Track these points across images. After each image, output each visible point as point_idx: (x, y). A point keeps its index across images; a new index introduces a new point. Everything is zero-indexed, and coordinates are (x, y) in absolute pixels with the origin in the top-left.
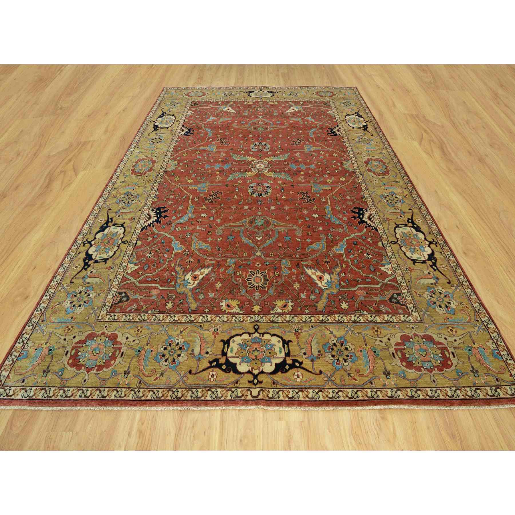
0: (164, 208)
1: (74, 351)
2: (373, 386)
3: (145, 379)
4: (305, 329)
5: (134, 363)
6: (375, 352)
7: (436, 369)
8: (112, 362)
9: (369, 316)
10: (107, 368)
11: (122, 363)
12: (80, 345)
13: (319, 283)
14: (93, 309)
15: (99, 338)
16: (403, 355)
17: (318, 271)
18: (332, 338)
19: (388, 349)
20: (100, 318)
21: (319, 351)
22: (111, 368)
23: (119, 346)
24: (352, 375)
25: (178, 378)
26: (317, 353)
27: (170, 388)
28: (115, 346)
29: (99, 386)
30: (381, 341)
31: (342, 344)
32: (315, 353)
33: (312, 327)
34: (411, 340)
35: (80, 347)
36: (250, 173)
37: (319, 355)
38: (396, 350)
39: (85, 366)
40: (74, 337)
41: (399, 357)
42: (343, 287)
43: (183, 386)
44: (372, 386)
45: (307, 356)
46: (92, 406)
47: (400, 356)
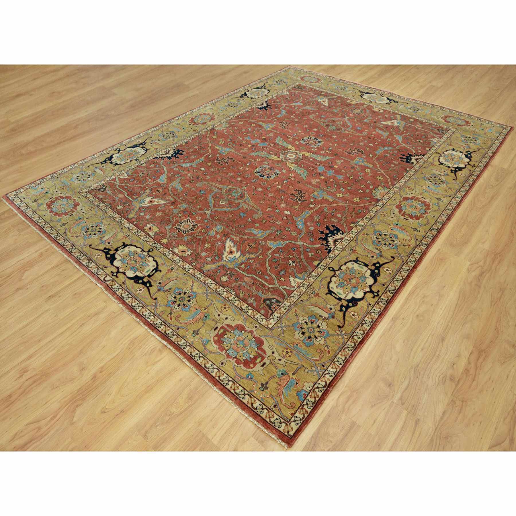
0: (183, 151)
1: (55, 199)
2: (178, 331)
3: (69, 233)
4: (179, 272)
5: (71, 223)
6: (206, 317)
7: (235, 360)
8: (64, 215)
9: (233, 296)
10: (59, 216)
11: (67, 218)
12: (60, 198)
13: (226, 254)
14: (83, 185)
15: (70, 201)
16: (224, 334)
17: (235, 247)
18: (189, 289)
19: (216, 322)
20: (81, 192)
21: (170, 289)
22: (61, 217)
23: (74, 210)
24: (172, 315)
25: (82, 244)
26: (168, 289)
27: (73, 245)
28: (73, 209)
29: (47, 221)
30: (219, 315)
31: (190, 296)
32: (167, 288)
33: (185, 274)
34: (243, 332)
35: (59, 199)
36: (276, 157)
37: (167, 290)
38: (222, 328)
39: (52, 209)
40: (61, 193)
41: (218, 332)
42: (240, 268)
43: (80, 249)
44: (176, 330)
45: (159, 285)
46: (36, 228)
47: (220, 333)
